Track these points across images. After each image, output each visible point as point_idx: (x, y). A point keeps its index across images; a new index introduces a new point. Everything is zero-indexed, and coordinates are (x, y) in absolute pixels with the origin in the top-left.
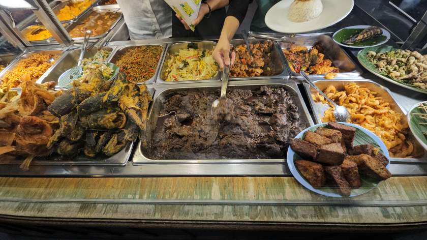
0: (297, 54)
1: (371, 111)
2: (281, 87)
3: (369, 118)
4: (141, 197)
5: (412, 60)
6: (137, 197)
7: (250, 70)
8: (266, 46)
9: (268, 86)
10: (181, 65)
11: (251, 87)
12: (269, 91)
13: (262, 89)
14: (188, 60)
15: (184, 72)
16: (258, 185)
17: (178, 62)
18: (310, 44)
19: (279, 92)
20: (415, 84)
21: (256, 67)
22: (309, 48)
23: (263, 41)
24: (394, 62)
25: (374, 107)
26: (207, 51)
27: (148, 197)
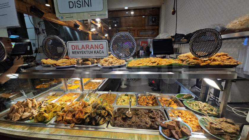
0: (165, 101)
1: (190, 119)
2: (158, 110)
3: (189, 122)
4: (111, 138)
5: (199, 104)
6: (110, 137)
7: (147, 104)
8: (153, 97)
9: (154, 109)
10: (123, 101)
11: (147, 109)
12: (154, 111)
13: (151, 110)
14: (125, 99)
15: (123, 103)
16: (150, 137)
17: (121, 100)
18: (169, 98)
19: (157, 111)
20: (202, 111)
21: (150, 104)
22: (169, 99)
23: (151, 95)
24: (194, 105)
25: (190, 118)
26: (132, 97)
27: (114, 138)
